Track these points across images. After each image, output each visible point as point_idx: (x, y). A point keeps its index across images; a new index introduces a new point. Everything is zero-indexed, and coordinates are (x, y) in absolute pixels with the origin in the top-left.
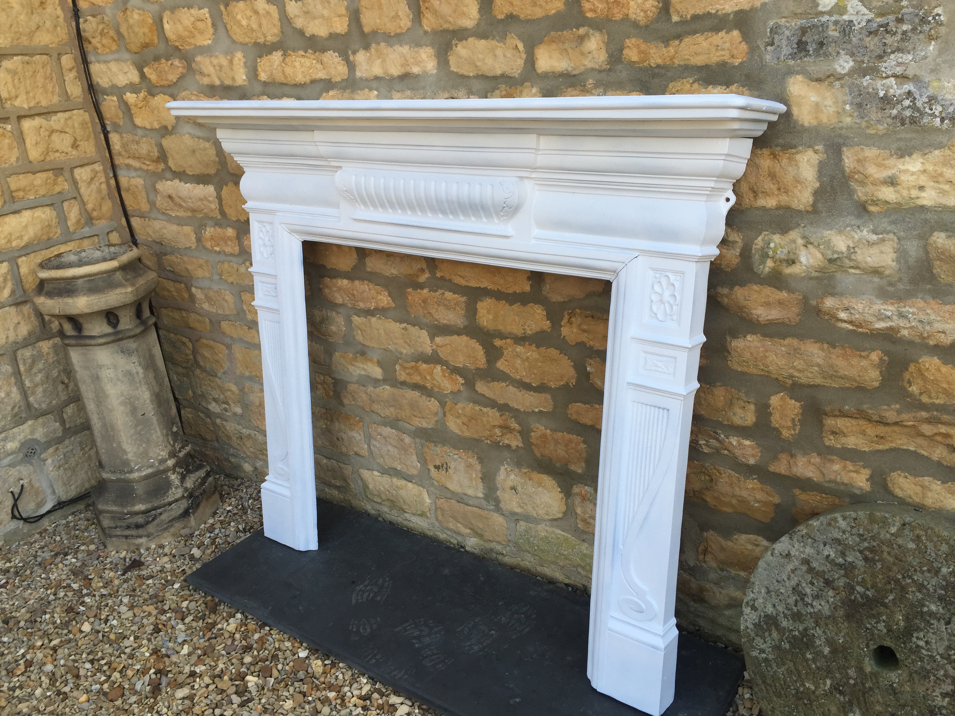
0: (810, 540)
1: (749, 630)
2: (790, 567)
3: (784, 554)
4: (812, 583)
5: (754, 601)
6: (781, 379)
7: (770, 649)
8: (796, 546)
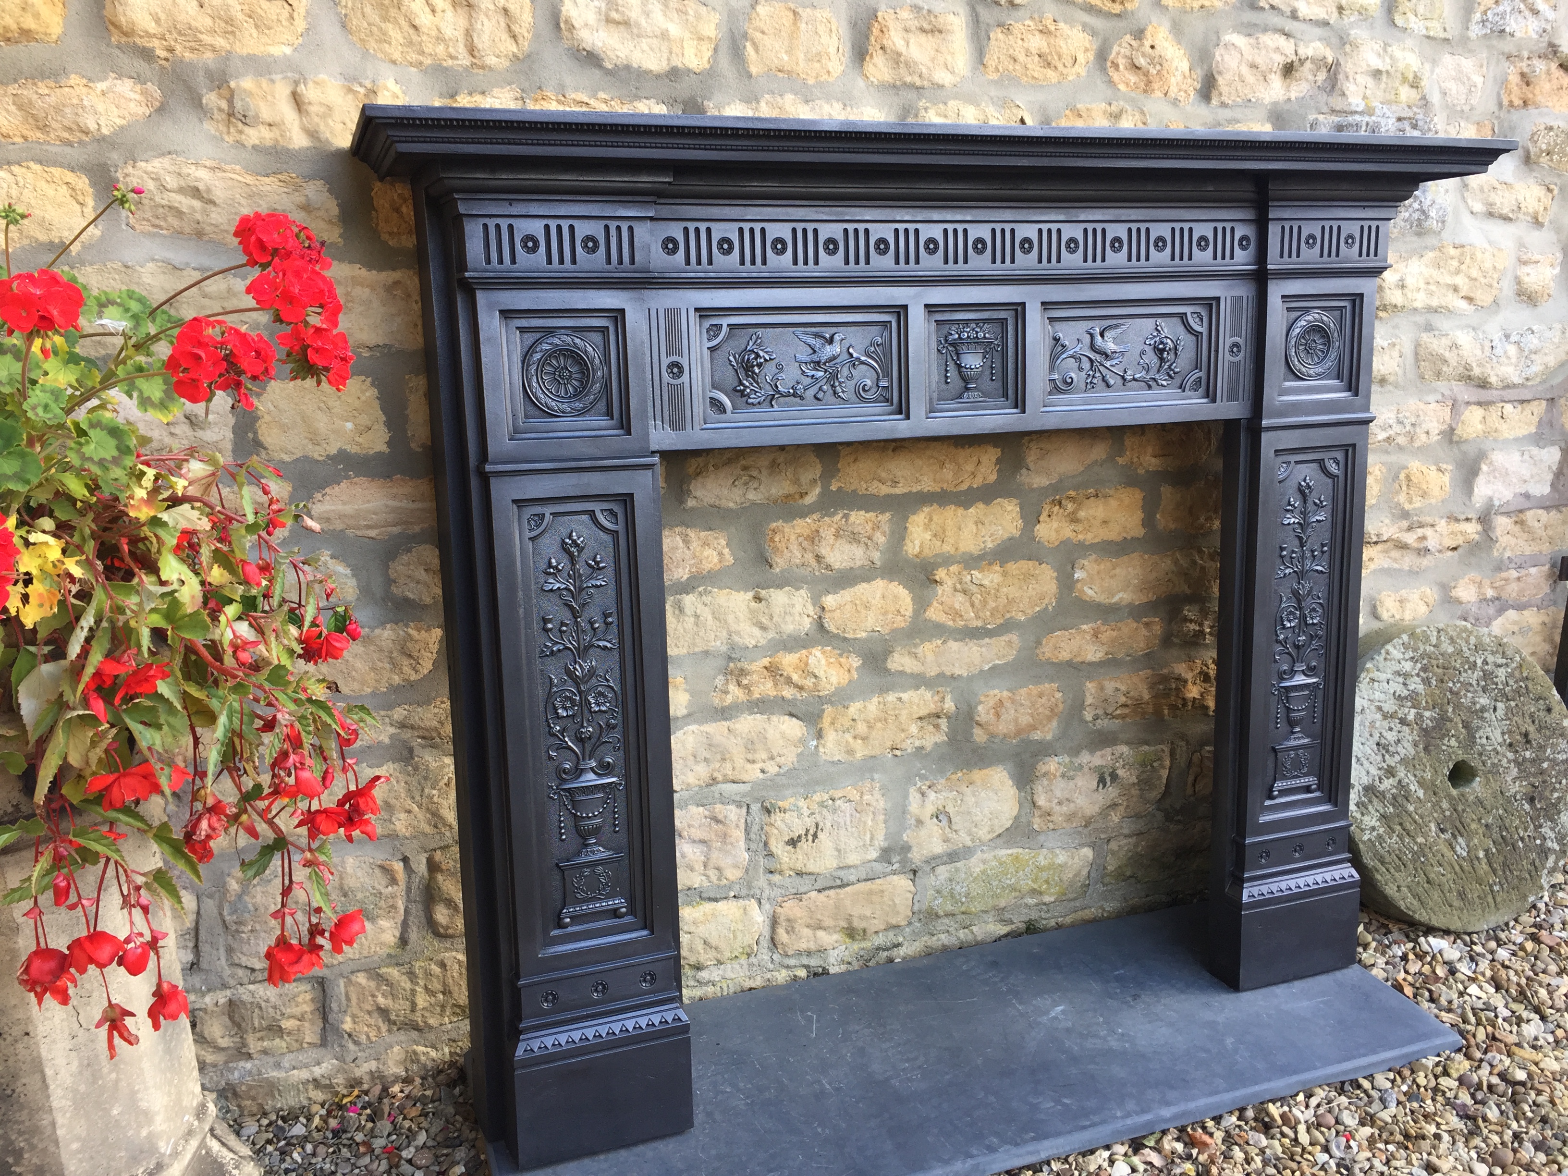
0: (1376, 684)
1: (1356, 815)
7: (1379, 823)
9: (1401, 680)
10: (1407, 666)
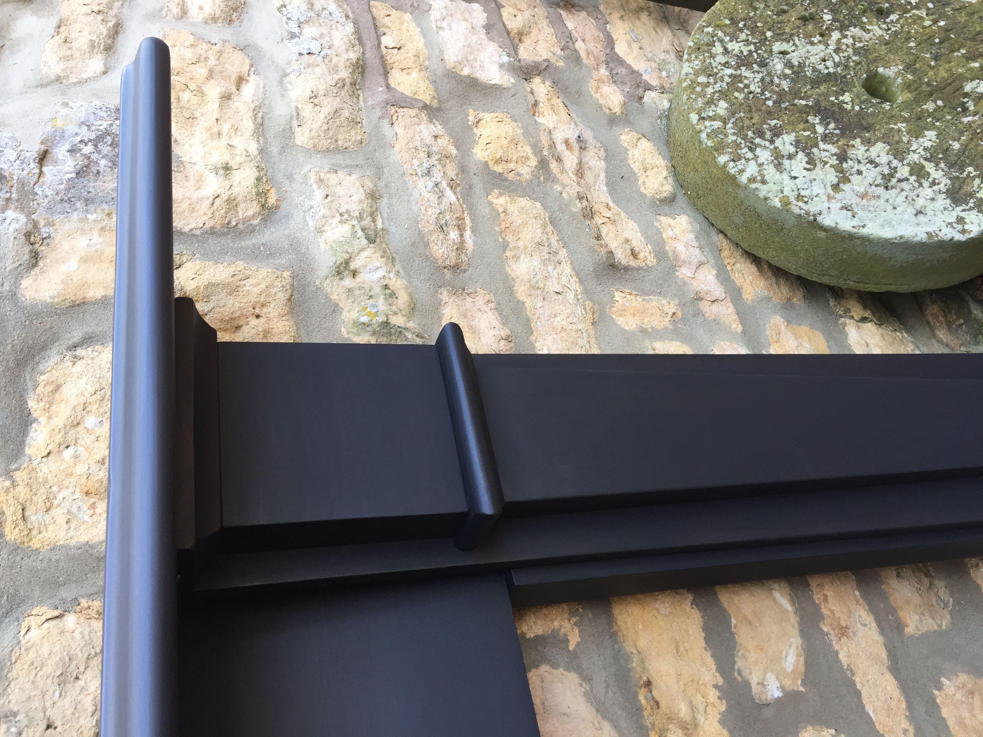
6: (590, 316)
9: (786, 162)
10: (764, 155)
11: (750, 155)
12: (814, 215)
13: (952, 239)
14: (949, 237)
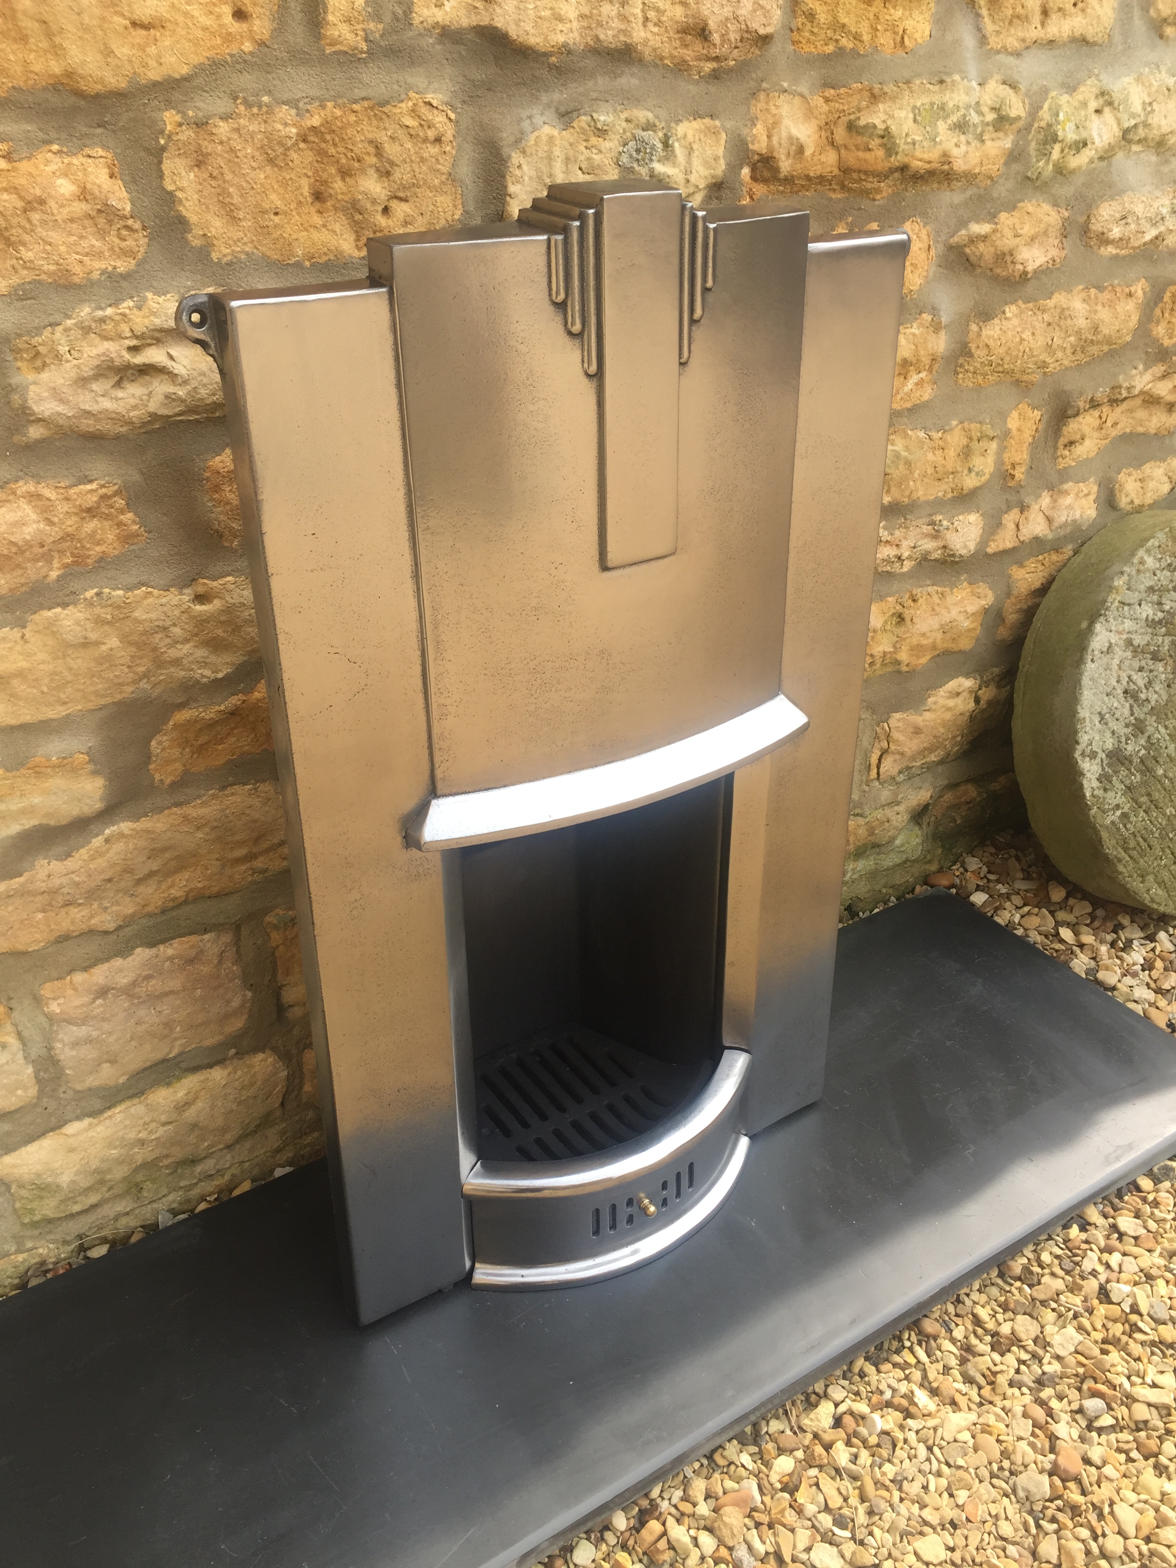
0: (1126, 608)
1: (1096, 793)
2: (1116, 661)
3: (1105, 649)
4: (1141, 669)
5: (1091, 744)
6: (1025, 378)
7: (1123, 799)
8: (1113, 628)
11: (1164, 564)
12: (1105, 615)
13: (1077, 743)
14: (1081, 741)
